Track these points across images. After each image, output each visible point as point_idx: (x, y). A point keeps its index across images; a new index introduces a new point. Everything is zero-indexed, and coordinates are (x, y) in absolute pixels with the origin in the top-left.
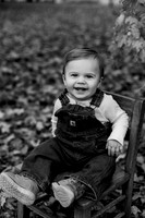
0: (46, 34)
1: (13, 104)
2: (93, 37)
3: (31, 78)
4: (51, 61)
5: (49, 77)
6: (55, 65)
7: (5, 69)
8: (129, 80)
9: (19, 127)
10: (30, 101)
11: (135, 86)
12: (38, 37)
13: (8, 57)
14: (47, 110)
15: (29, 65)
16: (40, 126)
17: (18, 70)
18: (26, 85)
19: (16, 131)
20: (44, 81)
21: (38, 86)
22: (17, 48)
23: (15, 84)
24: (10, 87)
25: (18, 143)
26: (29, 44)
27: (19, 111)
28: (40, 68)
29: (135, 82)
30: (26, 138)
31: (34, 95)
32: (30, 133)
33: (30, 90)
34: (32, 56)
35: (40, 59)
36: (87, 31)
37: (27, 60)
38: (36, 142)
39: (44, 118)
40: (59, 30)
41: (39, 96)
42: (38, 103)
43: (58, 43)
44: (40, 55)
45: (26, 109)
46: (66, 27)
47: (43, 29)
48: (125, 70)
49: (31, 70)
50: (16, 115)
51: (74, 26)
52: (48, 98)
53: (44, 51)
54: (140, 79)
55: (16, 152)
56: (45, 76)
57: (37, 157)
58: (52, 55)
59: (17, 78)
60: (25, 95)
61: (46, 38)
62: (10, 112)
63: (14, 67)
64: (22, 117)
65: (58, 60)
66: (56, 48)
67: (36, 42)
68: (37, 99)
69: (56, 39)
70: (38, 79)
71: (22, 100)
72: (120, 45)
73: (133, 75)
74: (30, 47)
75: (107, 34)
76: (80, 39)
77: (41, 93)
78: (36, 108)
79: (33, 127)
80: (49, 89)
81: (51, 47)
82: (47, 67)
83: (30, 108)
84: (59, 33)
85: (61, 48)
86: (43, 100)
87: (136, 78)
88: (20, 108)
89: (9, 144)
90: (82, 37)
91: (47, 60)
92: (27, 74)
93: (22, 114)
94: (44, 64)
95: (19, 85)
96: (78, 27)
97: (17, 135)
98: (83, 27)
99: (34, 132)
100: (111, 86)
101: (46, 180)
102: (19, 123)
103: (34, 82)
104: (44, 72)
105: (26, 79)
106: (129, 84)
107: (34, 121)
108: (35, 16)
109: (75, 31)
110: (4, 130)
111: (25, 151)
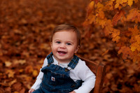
0: (47, 8)
1: (19, 56)
2: (78, 11)
3: (33, 38)
4: (48, 26)
5: (45, 38)
6: (50, 29)
7: (17, 31)
8: (99, 42)
10: (30, 55)
11: (103, 46)
12: (41, 9)
13: (20, 22)
15: (33, 29)
17: (26, 32)
18: (29, 43)
19: (18, 76)
20: (42, 40)
21: (37, 44)
22: (26, 17)
23: (22, 42)
24: (18, 44)
25: (18, 86)
26: (35, 14)
27: (22, 62)
28: (41, 31)
29: (104, 43)
31: (34, 50)
32: (28, 78)
33: (31, 47)
34: (36, 23)
35: (41, 25)
36: (74, 6)
37: (32, 25)
40: (56, 5)
41: (37, 51)
42: (36, 56)
43: (54, 14)
44: (41, 22)
45: (27, 60)
49: (34, 32)
50: (20, 64)
51: (66, 3)
52: (43, 53)
53: (44, 20)
54: (107, 41)
56: (43, 37)
58: (49, 22)
59: (24, 38)
60: (28, 49)
61: (47, 10)
62: (16, 62)
63: (22, 30)
64: (23, 66)
65: (53, 26)
66: (52, 18)
67: (40, 13)
68: (36, 53)
69: (53, 11)
70: (38, 39)
71: (26, 53)
73: (103, 38)
74: (36, 16)
76: (69, 12)
77: (39, 49)
78: (35, 60)
79: (31, 74)
80: (45, 46)
81: (49, 16)
82: (45, 31)
83: (30, 60)
85: (56, 17)
86: (40, 54)
87: (104, 40)
88: (23, 59)
89: (12, 86)
90: (71, 10)
91: (45, 26)
92: (31, 35)
93: (24, 64)
94: (43, 29)
95: (24, 43)
98: (72, 4)
99: (31, 78)
100: (87, 45)
102: (21, 71)
103: (35, 41)
104: (43, 34)
105: (30, 39)
106: (99, 45)
107: (31, 70)
110: (10, 76)
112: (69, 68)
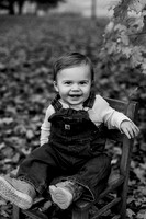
0: (31, 45)
2: (79, 47)
3: (18, 88)
4: (38, 71)
5: (36, 87)
6: (42, 75)
8: (116, 88)
9: (9, 136)
10: (18, 110)
11: (122, 94)
12: (23, 47)
14: (36, 118)
15: (16, 75)
16: (30, 134)
17: (5, 81)
18: (14, 95)
19: (6, 139)
20: (31, 91)
21: (26, 96)
22: (3, 59)
23: (2, 94)
25: (9, 152)
26: (14, 54)
27: (8, 121)
28: (27, 78)
29: (123, 90)
30: (17, 147)
31: (22, 105)
32: (21, 141)
33: (18, 100)
34: (18, 66)
35: (26, 69)
36: (72, 41)
37: (13, 70)
38: (27, 150)
39: (34, 127)
40: (43, 41)
41: (27, 105)
42: (26, 112)
43: (44, 53)
44: (26, 65)
45: (15, 118)
46: (51, 38)
47: (28, 40)
48: (112, 79)
49: (18, 80)
50: (5, 124)
51: (58, 37)
52: (37, 107)
53: (30, 62)
54: (127, 87)
55: (7, 160)
56: (32, 86)
57: (32, 162)
58: (38, 65)
59: (4, 88)
60: (14, 104)
61: (32, 49)
64: (12, 126)
65: (45, 70)
66: (42, 59)
67: (22, 53)
68: (26, 108)
69: (42, 50)
70: (26, 88)
71: (10, 109)
72: (110, 52)
73: (120, 83)
74: (16, 57)
75: (92, 45)
76: (66, 50)
77: (30, 102)
78: (25, 117)
79: (24, 136)
80: (37, 98)
81: (37, 57)
82: (34, 77)
83: (19, 117)
84: (44, 44)
85: (48, 58)
86: (31, 109)
87: (123, 86)
88: (9, 117)
90: (68, 47)
91: (33, 70)
92: (14, 84)
93: (11, 124)
94: (31, 74)
95: (6, 95)
96: (63, 38)
97: (8, 144)
98: (68, 38)
99: (25, 141)
101: (43, 183)
102: (9, 132)
103: (22, 91)
104: (31, 81)
105: (14, 89)
106: (116, 92)
107: (23, 130)
108: (19, 28)
109: (60, 42)
111: (16, 159)
112: (86, 109)
